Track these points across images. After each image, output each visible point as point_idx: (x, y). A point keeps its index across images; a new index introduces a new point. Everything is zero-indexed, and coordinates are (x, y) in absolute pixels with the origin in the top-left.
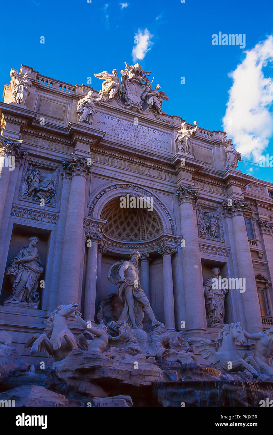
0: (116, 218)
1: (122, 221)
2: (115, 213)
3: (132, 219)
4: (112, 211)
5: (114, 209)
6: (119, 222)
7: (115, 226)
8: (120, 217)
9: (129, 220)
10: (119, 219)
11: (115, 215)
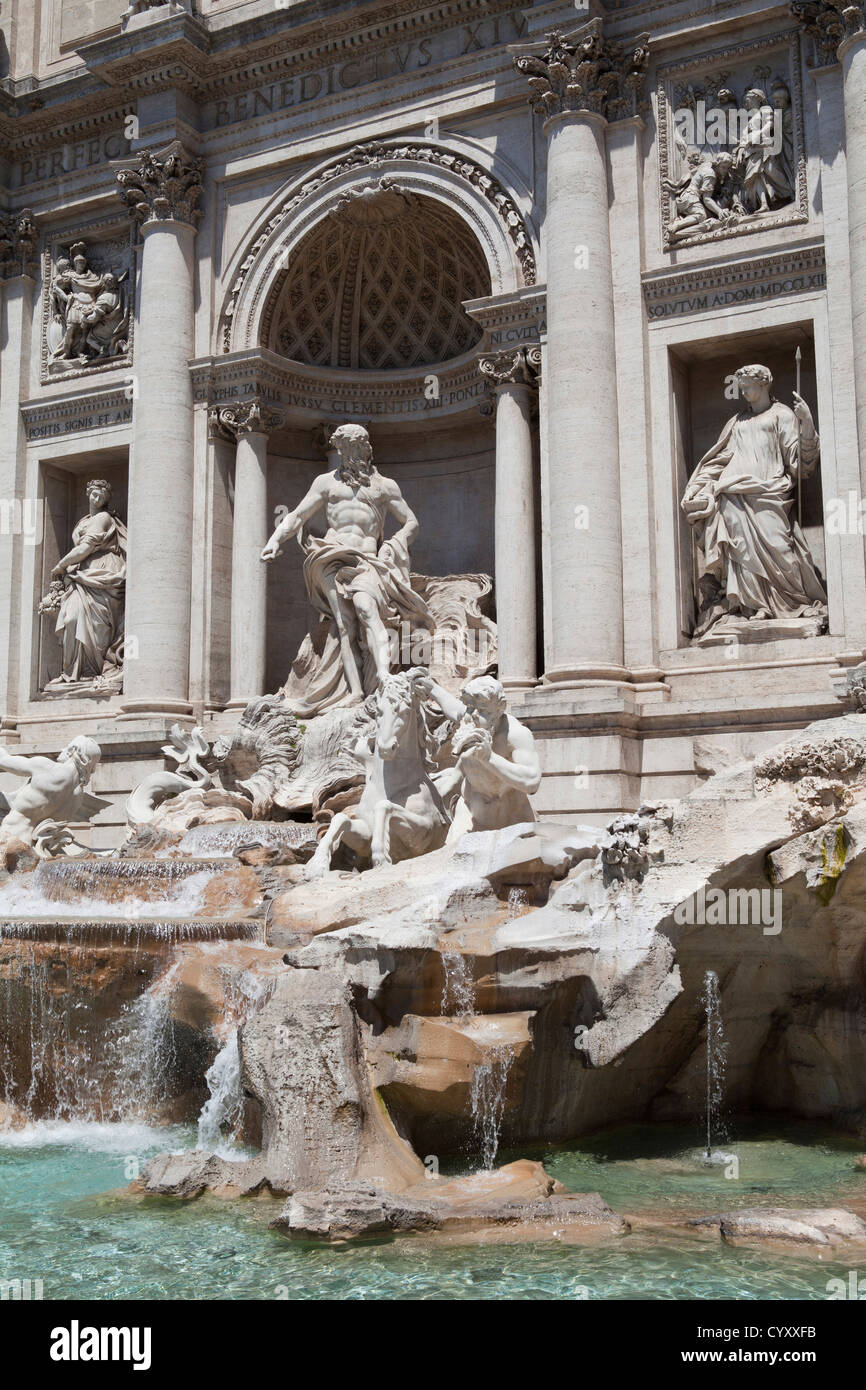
0: (395, 288)
1: (425, 289)
2: (379, 273)
3: (450, 266)
4: (359, 276)
5: (362, 263)
6: (414, 298)
7: (407, 318)
8: (409, 279)
9: (443, 276)
10: (412, 288)
11: (386, 282)
